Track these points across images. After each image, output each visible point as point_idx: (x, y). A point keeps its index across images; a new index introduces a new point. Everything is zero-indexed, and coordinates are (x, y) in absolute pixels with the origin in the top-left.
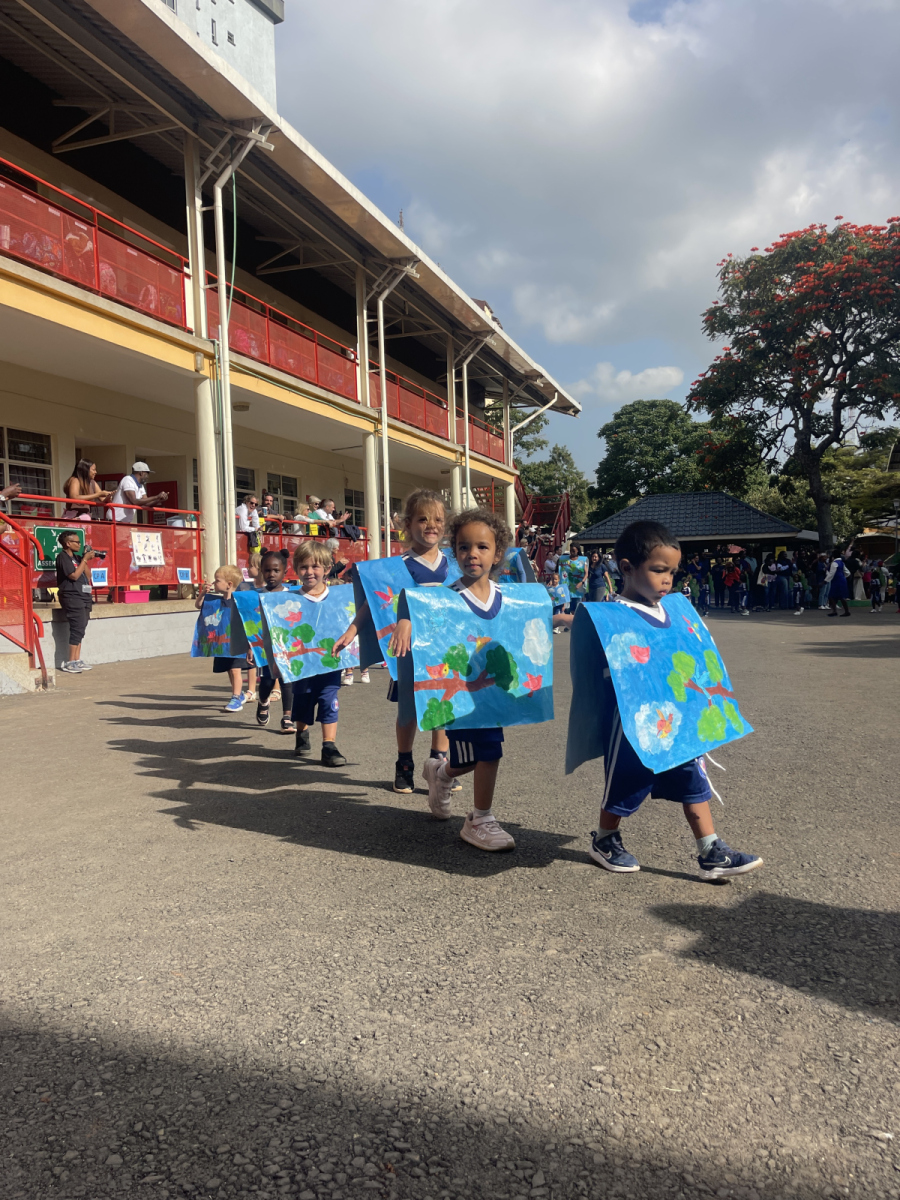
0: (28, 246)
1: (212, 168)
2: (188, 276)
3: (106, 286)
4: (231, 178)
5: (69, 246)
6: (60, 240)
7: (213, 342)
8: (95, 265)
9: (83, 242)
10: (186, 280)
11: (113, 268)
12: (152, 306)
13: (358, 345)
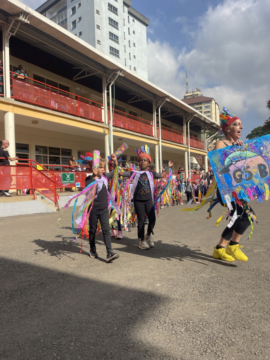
0: (62, 107)
1: (109, 81)
2: (103, 109)
3: (81, 114)
4: (113, 84)
5: (72, 106)
6: (69, 105)
7: (108, 125)
8: (78, 109)
9: (76, 104)
11: (83, 110)
12: (93, 117)
13: (153, 121)
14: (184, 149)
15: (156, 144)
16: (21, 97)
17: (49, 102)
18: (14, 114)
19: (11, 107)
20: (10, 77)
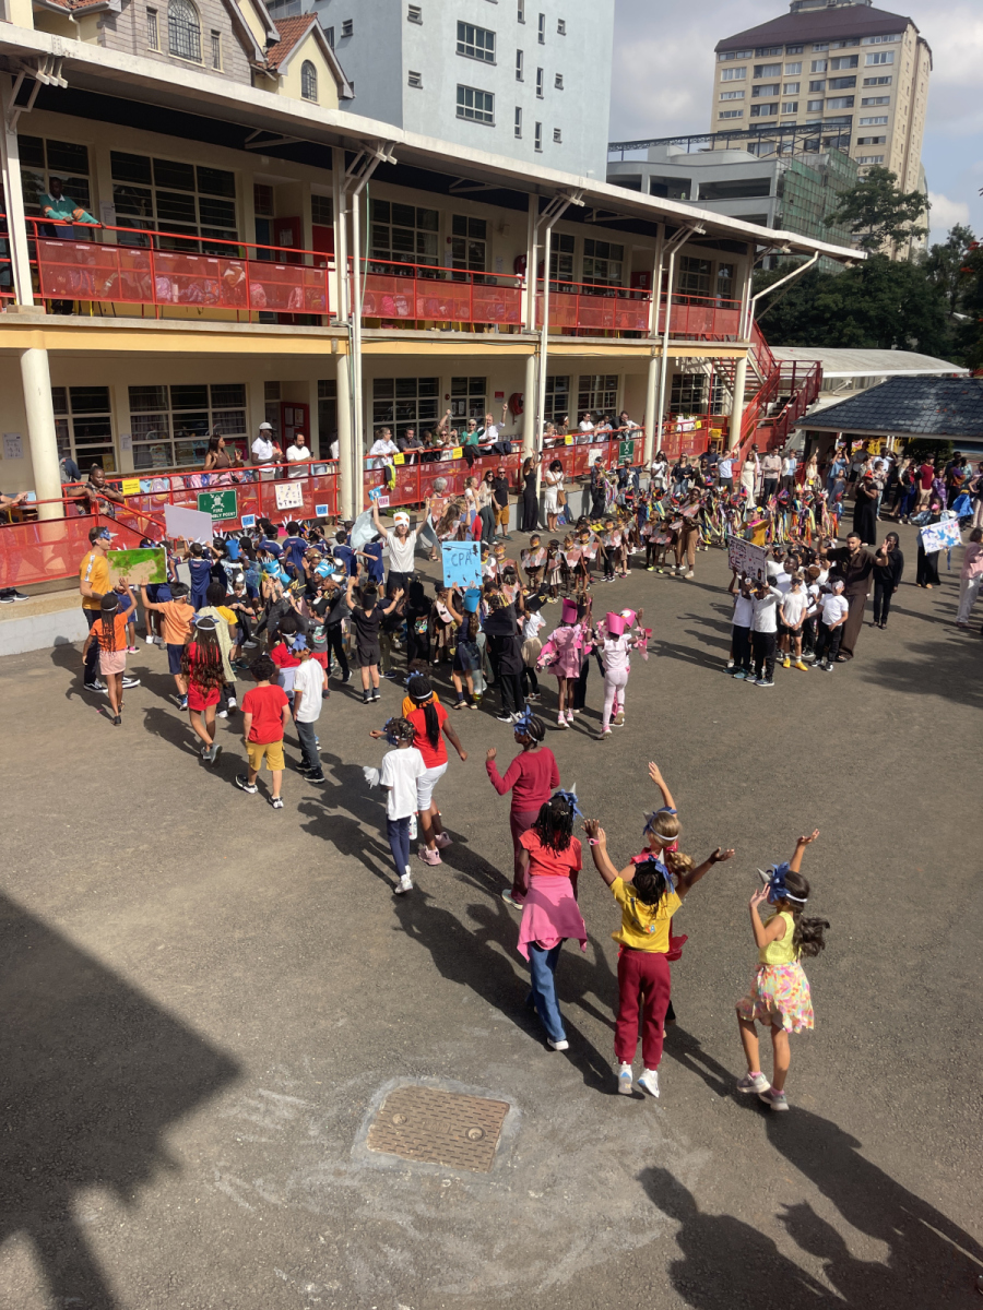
0: (192, 294)
1: (353, 177)
2: (333, 270)
3: (257, 302)
4: (365, 187)
5: (225, 283)
6: (217, 280)
7: (347, 326)
8: (247, 289)
9: (238, 274)
10: (330, 273)
11: (264, 286)
12: (298, 305)
13: (527, 270)
14: (646, 352)
15: (530, 355)
16: (63, 292)
17: (149, 288)
18: (48, 351)
19: (36, 333)
20: (28, 237)
